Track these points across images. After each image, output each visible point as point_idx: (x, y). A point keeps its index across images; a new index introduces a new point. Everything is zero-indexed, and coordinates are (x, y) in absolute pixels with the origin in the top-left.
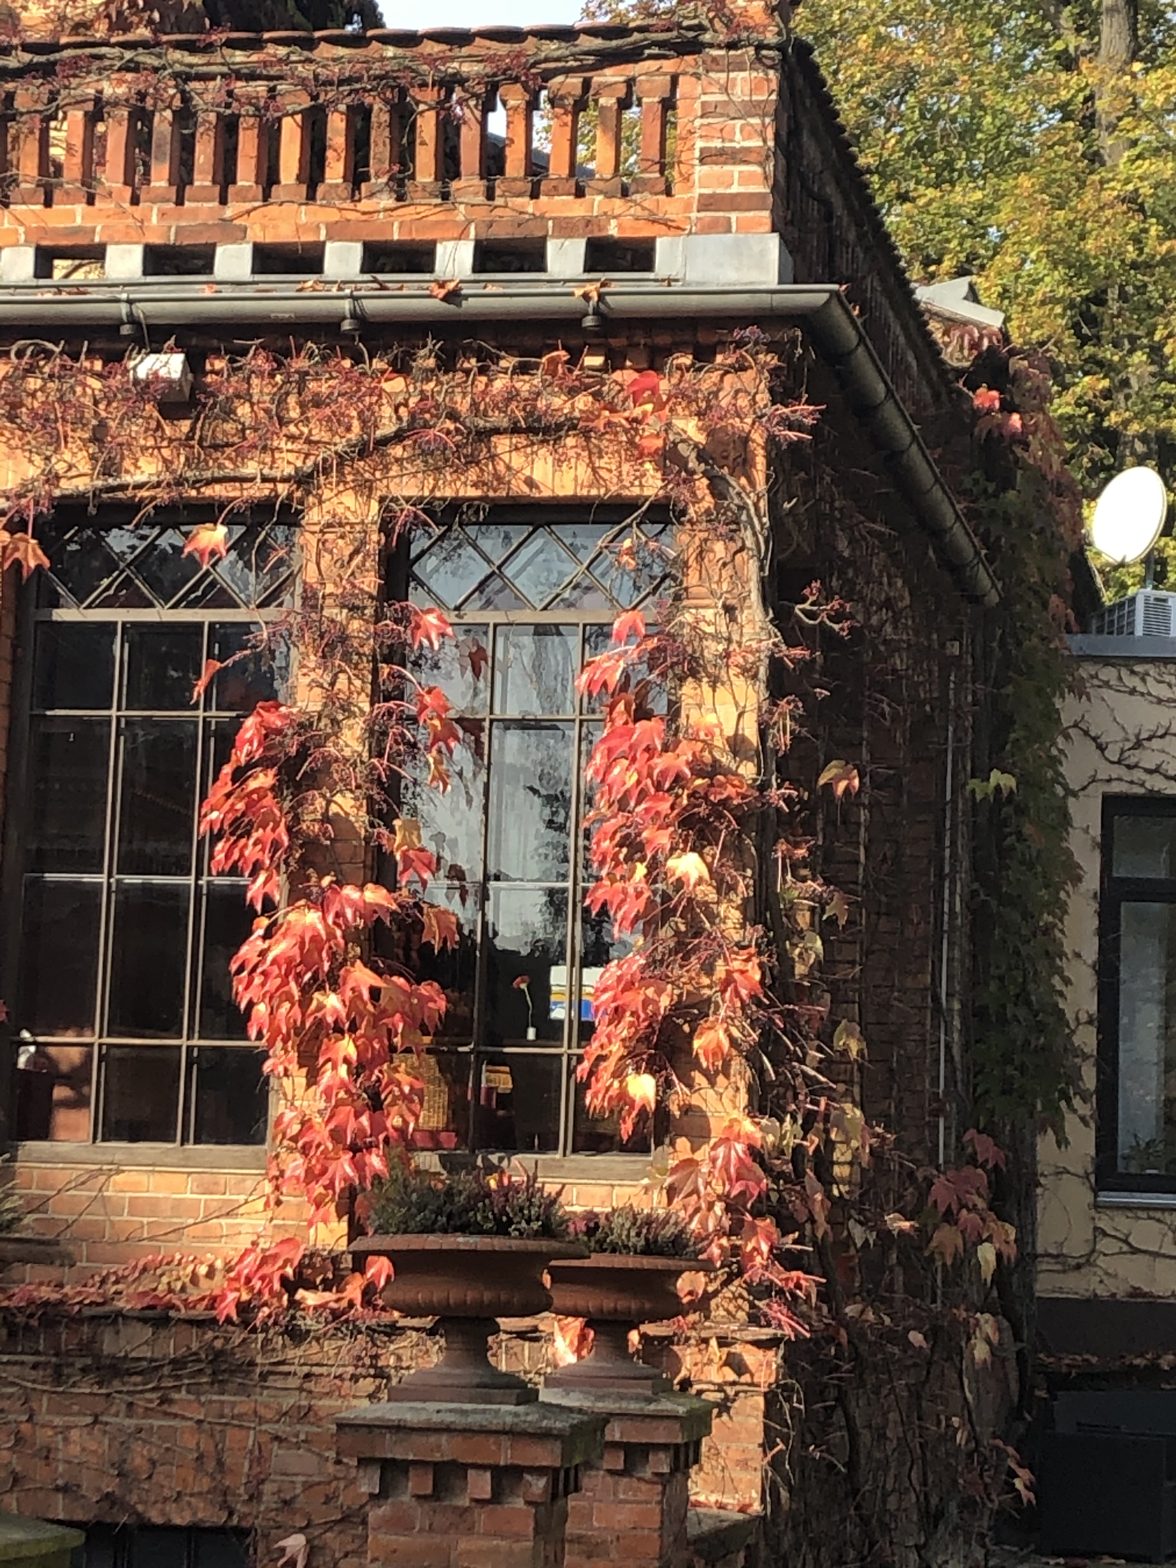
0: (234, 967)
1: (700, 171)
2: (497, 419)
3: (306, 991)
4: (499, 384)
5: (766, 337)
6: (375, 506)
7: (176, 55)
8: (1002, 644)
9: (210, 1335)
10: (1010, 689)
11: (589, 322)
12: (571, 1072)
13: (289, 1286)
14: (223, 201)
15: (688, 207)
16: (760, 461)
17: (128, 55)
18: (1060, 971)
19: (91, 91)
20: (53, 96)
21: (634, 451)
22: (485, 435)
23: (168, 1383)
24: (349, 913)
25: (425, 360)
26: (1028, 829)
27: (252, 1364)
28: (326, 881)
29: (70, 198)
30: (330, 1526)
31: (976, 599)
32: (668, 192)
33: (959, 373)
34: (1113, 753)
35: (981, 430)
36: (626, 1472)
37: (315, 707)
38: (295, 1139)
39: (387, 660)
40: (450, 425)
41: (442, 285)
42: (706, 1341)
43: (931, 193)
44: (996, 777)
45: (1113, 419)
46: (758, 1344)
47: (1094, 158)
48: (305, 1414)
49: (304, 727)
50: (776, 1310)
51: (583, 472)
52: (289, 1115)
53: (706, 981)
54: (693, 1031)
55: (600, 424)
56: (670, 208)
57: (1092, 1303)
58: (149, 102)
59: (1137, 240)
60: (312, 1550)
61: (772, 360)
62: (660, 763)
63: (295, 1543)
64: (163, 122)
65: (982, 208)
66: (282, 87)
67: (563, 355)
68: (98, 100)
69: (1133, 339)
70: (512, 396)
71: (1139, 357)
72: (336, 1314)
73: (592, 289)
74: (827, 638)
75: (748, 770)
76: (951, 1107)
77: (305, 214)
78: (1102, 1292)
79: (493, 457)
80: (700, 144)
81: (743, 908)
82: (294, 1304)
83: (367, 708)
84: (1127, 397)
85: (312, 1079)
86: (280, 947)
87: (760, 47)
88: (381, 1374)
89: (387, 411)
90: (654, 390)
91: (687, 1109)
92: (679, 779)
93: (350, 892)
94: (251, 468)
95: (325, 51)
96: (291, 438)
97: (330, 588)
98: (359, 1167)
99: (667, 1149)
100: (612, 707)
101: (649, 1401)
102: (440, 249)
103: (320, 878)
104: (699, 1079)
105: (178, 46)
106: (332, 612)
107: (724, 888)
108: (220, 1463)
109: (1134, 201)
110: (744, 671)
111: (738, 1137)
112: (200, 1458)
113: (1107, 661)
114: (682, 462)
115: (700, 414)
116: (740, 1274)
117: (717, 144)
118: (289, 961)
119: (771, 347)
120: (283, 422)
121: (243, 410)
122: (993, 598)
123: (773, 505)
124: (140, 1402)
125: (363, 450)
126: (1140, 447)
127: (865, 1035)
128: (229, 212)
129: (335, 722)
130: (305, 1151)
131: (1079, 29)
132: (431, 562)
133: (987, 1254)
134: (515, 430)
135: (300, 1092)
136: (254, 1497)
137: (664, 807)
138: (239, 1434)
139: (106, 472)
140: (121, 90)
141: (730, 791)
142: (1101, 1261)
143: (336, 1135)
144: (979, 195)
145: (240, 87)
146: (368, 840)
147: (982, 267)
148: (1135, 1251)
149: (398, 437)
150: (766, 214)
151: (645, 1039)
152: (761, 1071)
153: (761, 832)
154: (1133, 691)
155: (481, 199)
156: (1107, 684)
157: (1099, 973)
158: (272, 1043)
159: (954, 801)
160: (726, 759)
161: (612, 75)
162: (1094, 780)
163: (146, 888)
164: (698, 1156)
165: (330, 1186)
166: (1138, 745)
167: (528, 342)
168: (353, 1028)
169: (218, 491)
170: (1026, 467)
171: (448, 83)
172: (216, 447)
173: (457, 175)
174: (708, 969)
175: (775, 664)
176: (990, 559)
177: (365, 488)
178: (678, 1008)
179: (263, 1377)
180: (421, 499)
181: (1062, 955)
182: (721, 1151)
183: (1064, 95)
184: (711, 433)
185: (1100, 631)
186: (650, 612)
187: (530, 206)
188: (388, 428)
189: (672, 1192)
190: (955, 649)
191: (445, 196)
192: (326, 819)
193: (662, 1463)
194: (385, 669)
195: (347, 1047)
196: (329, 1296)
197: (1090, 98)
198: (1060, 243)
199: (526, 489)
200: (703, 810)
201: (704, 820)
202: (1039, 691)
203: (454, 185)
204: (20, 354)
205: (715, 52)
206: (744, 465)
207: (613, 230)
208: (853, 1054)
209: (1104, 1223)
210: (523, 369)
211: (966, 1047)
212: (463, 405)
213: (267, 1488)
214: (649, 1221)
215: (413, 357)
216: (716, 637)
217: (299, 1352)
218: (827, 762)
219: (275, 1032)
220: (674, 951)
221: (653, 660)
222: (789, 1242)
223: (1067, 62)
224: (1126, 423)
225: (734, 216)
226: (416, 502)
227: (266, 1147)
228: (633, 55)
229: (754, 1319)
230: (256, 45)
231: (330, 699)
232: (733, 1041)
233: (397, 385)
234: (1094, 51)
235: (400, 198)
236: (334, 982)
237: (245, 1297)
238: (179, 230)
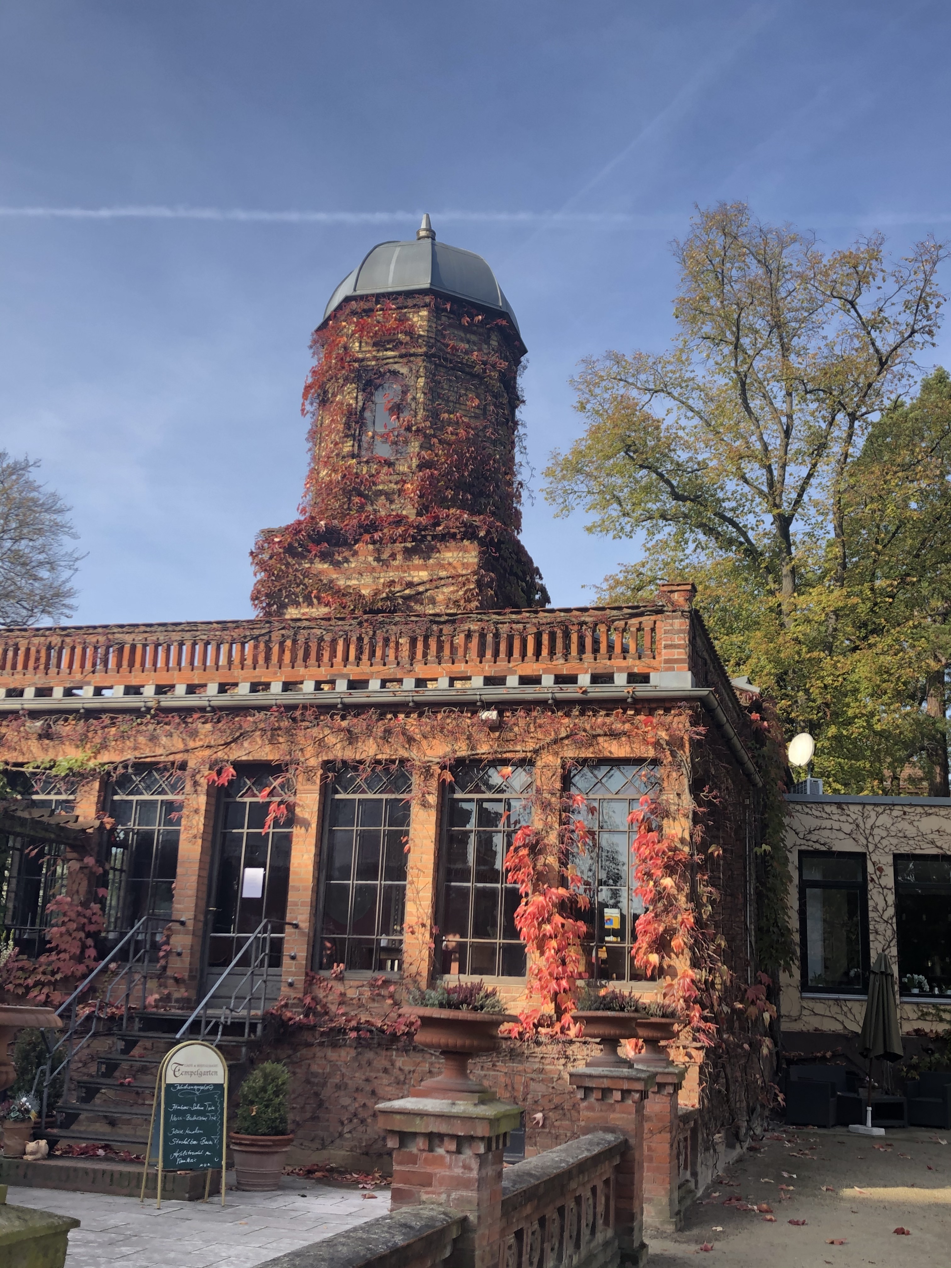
0: (515, 916)
1: (664, 651)
2: (599, 731)
3: (540, 924)
4: (600, 720)
5: (688, 705)
6: (559, 761)
7: (494, 616)
8: (763, 800)
9: (509, 1043)
10: (766, 816)
11: (629, 700)
12: (629, 952)
13: (536, 1026)
14: (509, 662)
15: (660, 663)
16: (687, 745)
17: (479, 616)
18: (787, 914)
19: (467, 628)
20: (455, 630)
21: (646, 742)
22: (595, 737)
23: (495, 1059)
24: (554, 897)
25: (575, 712)
26: (775, 864)
27: (523, 1053)
28: (545, 886)
29: (460, 661)
30: (550, 1110)
31: (755, 785)
32: (654, 658)
33: (746, 707)
34: (801, 836)
35: (754, 727)
36: (658, 1092)
37: (540, 827)
38: (537, 975)
39: (564, 811)
40: (584, 734)
41: (581, 688)
42: (678, 1047)
43: (725, 637)
44: (764, 846)
45: (793, 715)
46: (697, 1048)
47: (782, 625)
48: (541, 1071)
49: (537, 834)
50: (702, 1037)
51: (628, 749)
52: (534, 967)
53: (674, 921)
54: (671, 939)
55: (634, 733)
56: (655, 663)
57: (801, 1034)
58: (485, 631)
59: (799, 653)
60: (545, 1118)
61: (690, 712)
62: (657, 847)
63: (539, 1116)
64: (490, 637)
65: (743, 642)
66: (528, 626)
67: (621, 711)
68: (469, 631)
69: (798, 687)
70: (604, 724)
71: (801, 693)
72: (552, 1036)
73: (630, 689)
74: (710, 804)
75: (686, 849)
76: (752, 964)
77: (535, 666)
78: (804, 1029)
79: (598, 744)
80: (663, 643)
81: (687, 896)
82: (537, 1032)
83: (557, 827)
84: (797, 707)
85: (542, 953)
86: (530, 909)
87: (683, 612)
88: (567, 1057)
89: (563, 729)
90: (652, 722)
91: (669, 966)
92: (664, 852)
93: (554, 890)
94: (518, 748)
95: (541, 614)
96: (532, 738)
97: (545, 787)
98: (559, 985)
99: (662, 980)
100: (640, 827)
101: (665, 1068)
102: (579, 677)
103: (543, 884)
104: (673, 955)
105: (495, 613)
106: (546, 795)
107: (680, 889)
108: (513, 1088)
109: (797, 641)
110: (684, 815)
111: (687, 976)
112: (506, 1085)
113: (797, 803)
114: (661, 745)
115: (667, 730)
116: (689, 1023)
117: (669, 643)
118: (534, 914)
119: (690, 708)
120: (529, 733)
121: (516, 729)
122: (761, 784)
123: (692, 759)
124: (486, 1065)
125: (555, 742)
126: (802, 724)
127: (726, 940)
128: (511, 665)
129: (547, 832)
130: (540, 980)
131: (775, 582)
132: (577, 778)
133: (766, 1016)
134: (605, 735)
135: (537, 958)
136: (524, 1100)
137: (659, 862)
138: (519, 1077)
139: (472, 750)
140: (476, 628)
141: (681, 857)
142: (804, 1018)
143: (551, 974)
144: (742, 638)
145: (514, 626)
146: (559, 872)
147: (744, 662)
148: (816, 1014)
149: (567, 737)
150: (686, 665)
151: (654, 942)
152: (694, 953)
153: (692, 870)
154: (807, 814)
155: (593, 660)
156: (798, 811)
157: (800, 914)
158: (528, 942)
159: (749, 855)
160: (679, 846)
161: (634, 621)
162: (795, 845)
163: (484, 888)
164: (674, 982)
165: (549, 991)
166: (810, 832)
167: (609, 706)
168: (556, 937)
169: (508, 755)
170: (770, 739)
171: (581, 624)
172: (507, 741)
173: (584, 653)
174: (675, 918)
175: (695, 813)
176: (759, 772)
177: (556, 754)
178: (666, 931)
179: (527, 1058)
180: (574, 758)
181: (787, 908)
182: (682, 981)
183: (770, 604)
184: (670, 736)
185: (794, 792)
186: (651, 795)
187: (608, 663)
188: (563, 735)
189: (665, 995)
190: (747, 802)
191: (581, 660)
192: (545, 865)
193: (670, 1090)
194: (564, 815)
195: (554, 943)
196: (549, 1030)
197: (779, 605)
198: (772, 654)
199: (609, 755)
200: (672, 863)
201: (673, 867)
202: (777, 816)
203: (584, 656)
204: (445, 712)
205: (668, 613)
206: (682, 746)
207: (636, 670)
208: (723, 946)
209: (805, 1004)
210: (607, 715)
211: (756, 942)
212: (588, 727)
213: (529, 1096)
214: (663, 1006)
215: (571, 711)
216: (674, 804)
217: (539, 1049)
218: (711, 845)
219: (529, 938)
220: (663, 911)
221: (653, 812)
222: (706, 1013)
223: (771, 593)
224: (798, 716)
225: (676, 666)
226: (573, 759)
227: (526, 977)
228: (642, 614)
229: (695, 1039)
230: (519, 613)
231: (546, 824)
232: (685, 943)
233: (566, 721)
234: (780, 589)
235: (566, 660)
236: (549, 921)
237: (521, 1030)
238: (495, 671)
